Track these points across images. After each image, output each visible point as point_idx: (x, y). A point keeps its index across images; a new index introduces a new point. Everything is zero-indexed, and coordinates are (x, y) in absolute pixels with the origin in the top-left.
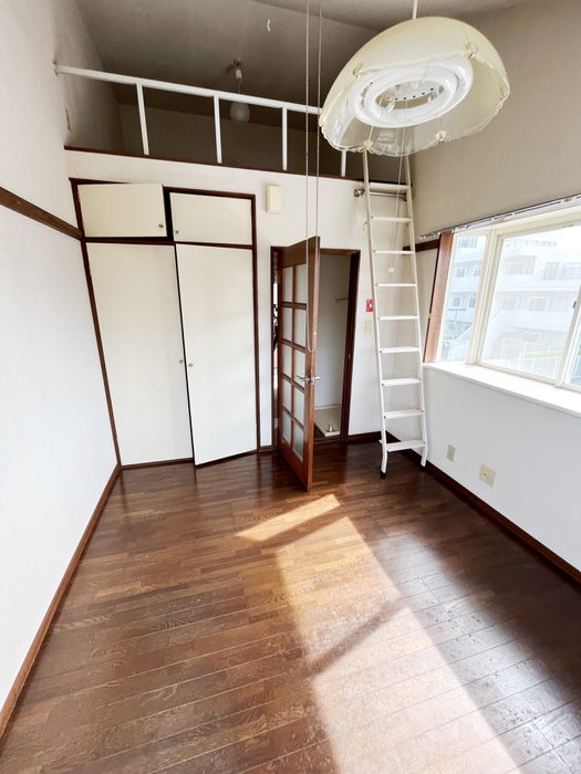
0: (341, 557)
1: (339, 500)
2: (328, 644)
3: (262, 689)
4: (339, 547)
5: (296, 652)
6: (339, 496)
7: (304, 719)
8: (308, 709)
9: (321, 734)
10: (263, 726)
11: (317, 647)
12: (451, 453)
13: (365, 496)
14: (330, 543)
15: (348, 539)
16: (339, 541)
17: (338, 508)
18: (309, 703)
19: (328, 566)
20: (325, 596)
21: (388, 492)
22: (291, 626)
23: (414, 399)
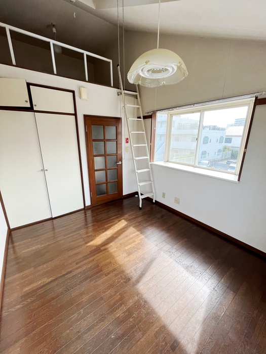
0: (134, 242)
1: (126, 221)
2: (139, 272)
3: (119, 296)
4: (132, 238)
5: (128, 280)
6: (126, 220)
7: (138, 299)
8: (139, 296)
9: (145, 302)
10: (124, 308)
11: (135, 275)
12: (164, 195)
13: (136, 218)
14: (128, 238)
15: (135, 234)
16: (131, 236)
17: (127, 224)
18: (138, 294)
19: (130, 246)
20: (132, 257)
21: (144, 214)
22: (123, 272)
23: (148, 177)
